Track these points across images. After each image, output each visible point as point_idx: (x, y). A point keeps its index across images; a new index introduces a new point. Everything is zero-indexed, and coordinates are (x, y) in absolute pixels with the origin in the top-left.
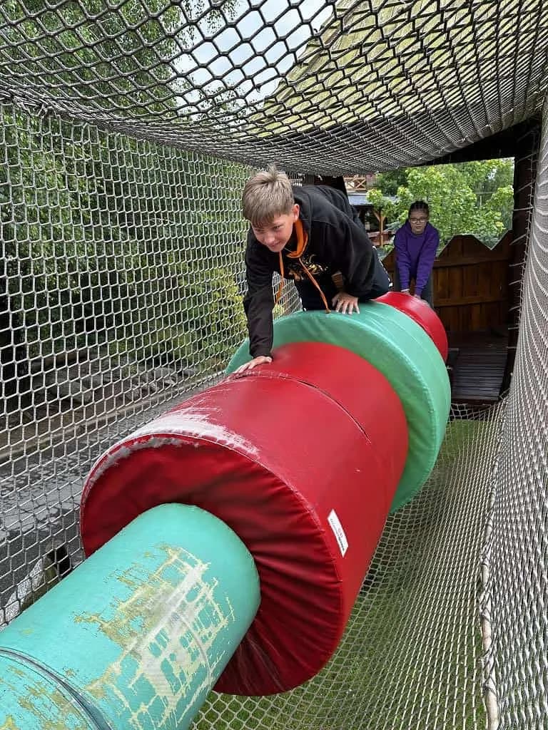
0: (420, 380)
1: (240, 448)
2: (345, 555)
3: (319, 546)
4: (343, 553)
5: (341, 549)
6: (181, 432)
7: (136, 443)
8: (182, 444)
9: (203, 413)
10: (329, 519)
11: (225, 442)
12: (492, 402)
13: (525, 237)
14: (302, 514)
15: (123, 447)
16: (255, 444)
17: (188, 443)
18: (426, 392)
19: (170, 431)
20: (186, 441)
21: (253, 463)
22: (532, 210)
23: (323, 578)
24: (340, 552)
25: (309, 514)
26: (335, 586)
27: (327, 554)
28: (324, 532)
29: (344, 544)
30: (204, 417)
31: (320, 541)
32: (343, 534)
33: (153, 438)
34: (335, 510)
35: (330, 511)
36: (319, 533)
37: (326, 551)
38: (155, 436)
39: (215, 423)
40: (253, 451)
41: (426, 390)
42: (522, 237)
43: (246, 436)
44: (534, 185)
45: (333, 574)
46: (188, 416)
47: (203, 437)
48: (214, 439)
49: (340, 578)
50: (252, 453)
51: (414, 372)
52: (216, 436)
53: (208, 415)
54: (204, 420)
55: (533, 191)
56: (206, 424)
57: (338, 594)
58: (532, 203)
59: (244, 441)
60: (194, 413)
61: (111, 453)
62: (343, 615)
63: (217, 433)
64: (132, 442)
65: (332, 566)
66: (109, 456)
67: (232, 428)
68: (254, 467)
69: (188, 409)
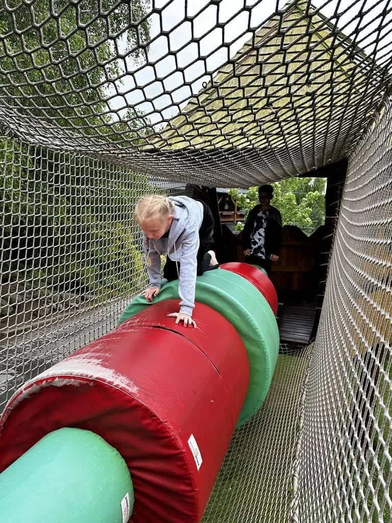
0: (260, 334)
1: (124, 388)
2: (199, 470)
3: (180, 463)
4: (198, 467)
5: (197, 464)
6: (80, 374)
7: (44, 382)
8: (80, 384)
9: (98, 358)
10: (189, 442)
11: (113, 383)
12: (304, 345)
13: (332, 236)
14: (168, 440)
15: (34, 385)
16: (136, 384)
17: (85, 382)
18: (263, 343)
19: (71, 374)
20: (83, 382)
21: (133, 400)
22: (337, 218)
23: (183, 487)
24: (197, 468)
25: (173, 440)
26: (192, 493)
27: (187, 469)
28: (184, 453)
29: (199, 460)
30: (99, 361)
31: (182, 459)
32: (199, 453)
33: (57, 379)
34: (194, 435)
35: (190, 435)
36: (181, 453)
37: (186, 467)
38: (59, 377)
39: (106, 367)
40: (134, 390)
41: (264, 342)
42: (331, 235)
43: (129, 377)
44: (340, 203)
45: (190, 485)
46: (86, 360)
47: (97, 378)
48: (104, 380)
49: (196, 488)
50: (133, 391)
51: (256, 328)
52: (106, 378)
53: (101, 360)
54: (98, 364)
55: (339, 206)
56: (99, 367)
57: (193, 501)
58: (338, 214)
59: (128, 382)
60: (90, 358)
61: (25, 389)
62: (197, 517)
63: (107, 375)
64: (41, 381)
65: (190, 479)
66: (24, 392)
67: (119, 370)
68: (134, 403)
69: (85, 355)
